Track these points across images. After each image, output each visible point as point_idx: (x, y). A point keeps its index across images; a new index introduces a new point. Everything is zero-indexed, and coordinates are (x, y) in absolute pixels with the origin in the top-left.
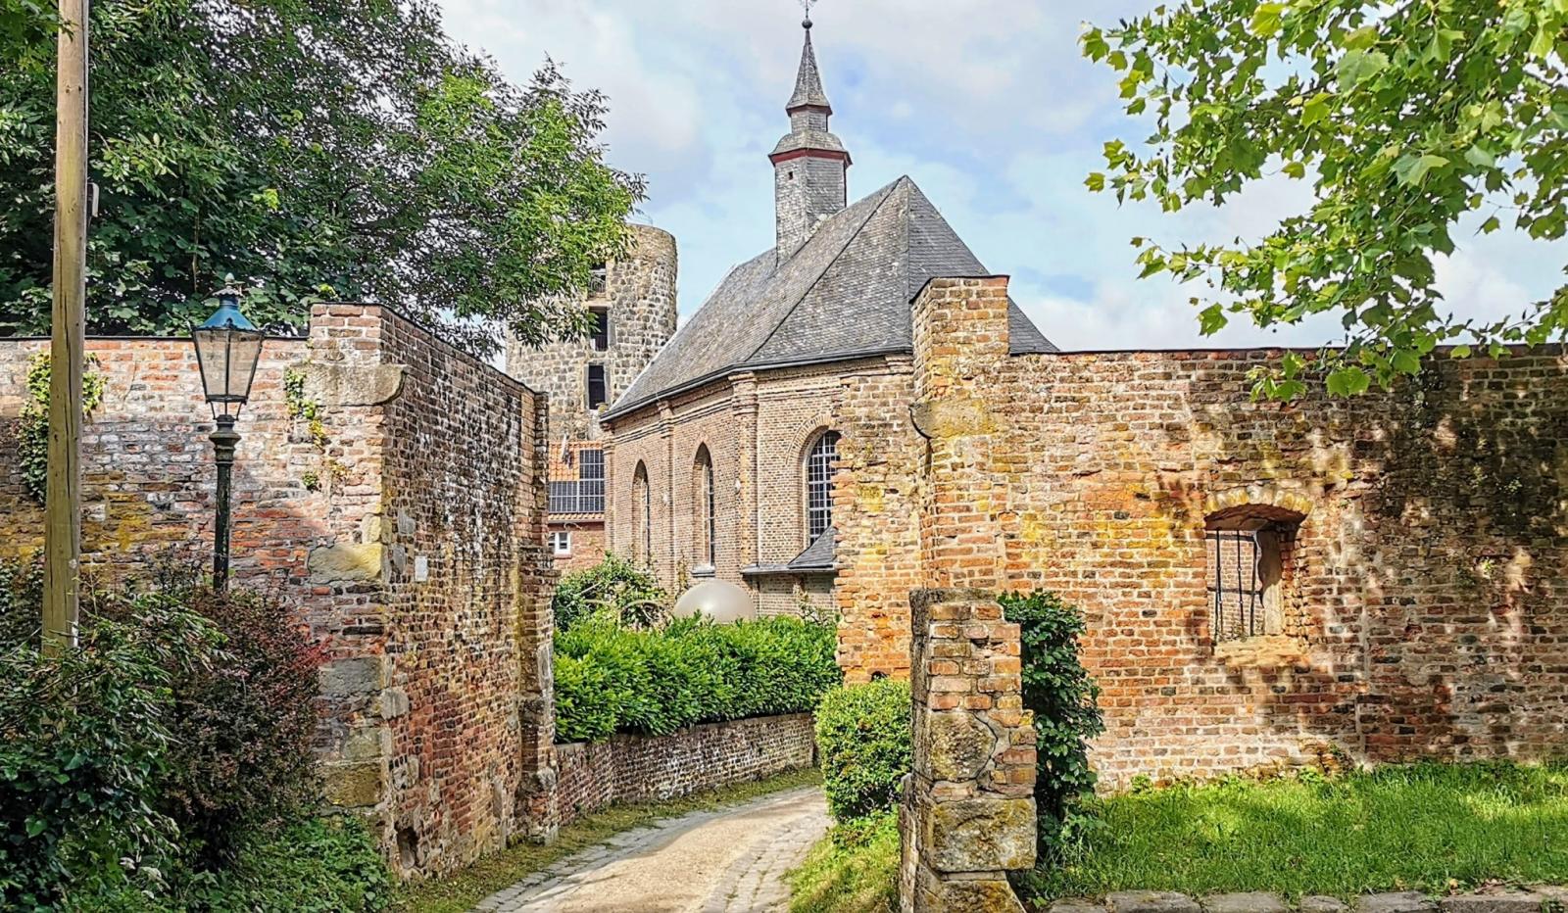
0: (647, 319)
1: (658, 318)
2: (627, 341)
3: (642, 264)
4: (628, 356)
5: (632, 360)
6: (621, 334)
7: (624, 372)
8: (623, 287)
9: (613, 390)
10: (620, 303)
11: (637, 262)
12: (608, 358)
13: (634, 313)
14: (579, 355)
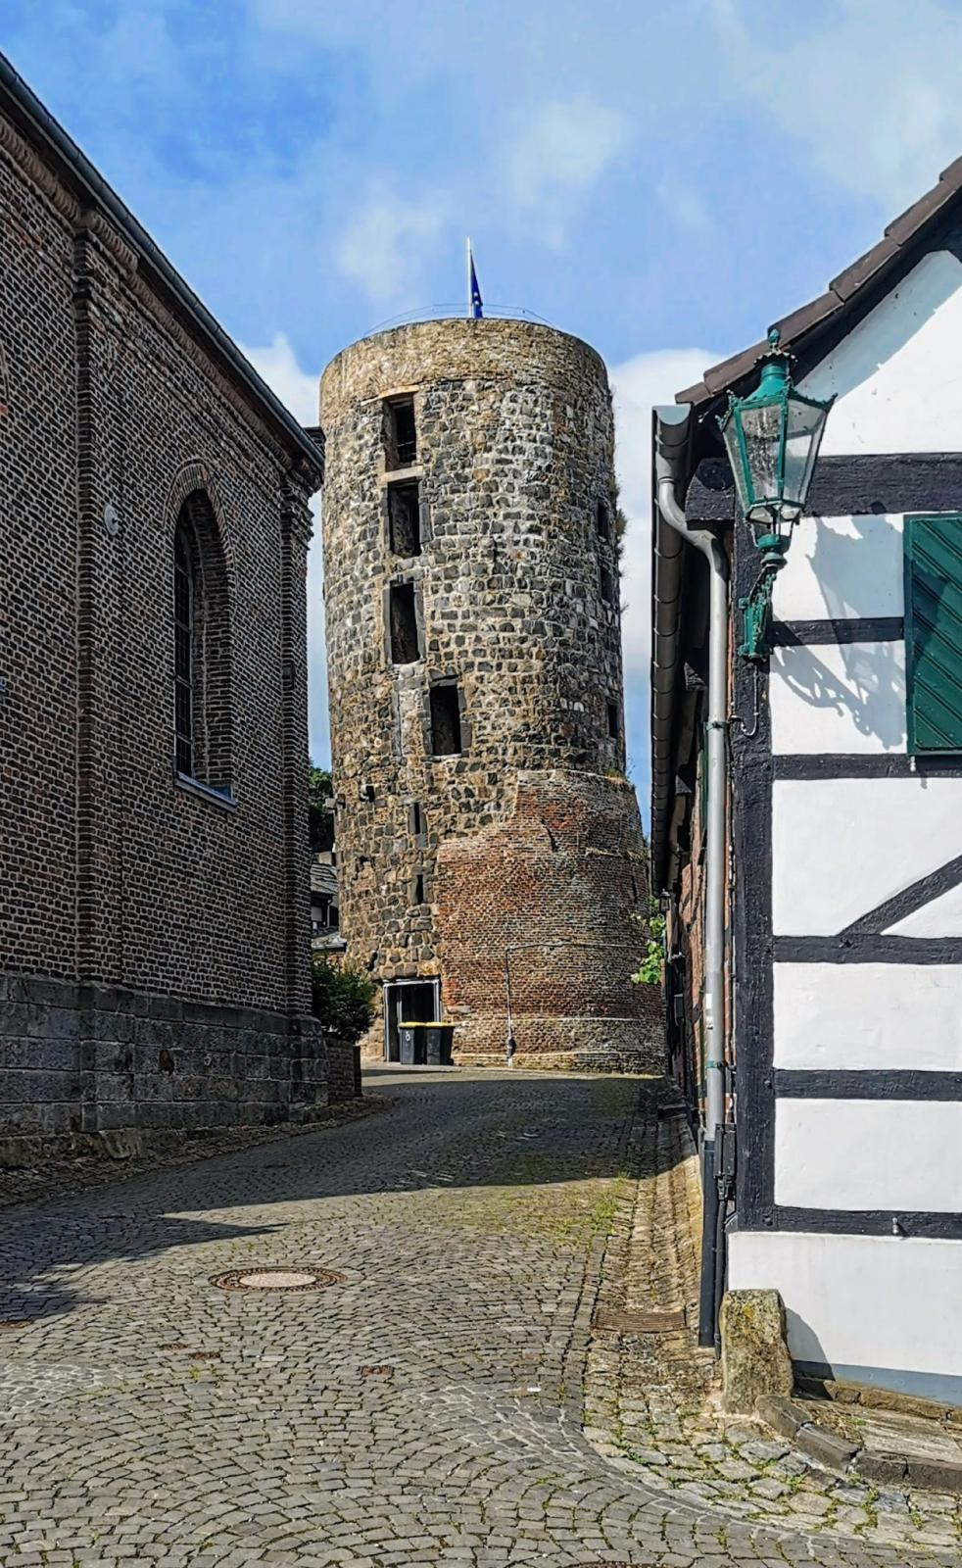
0: (492, 487)
1: (518, 483)
2: (452, 531)
3: (481, 389)
4: (453, 558)
5: (462, 565)
6: (443, 519)
7: (449, 589)
8: (443, 436)
9: (429, 624)
10: (438, 466)
11: (470, 386)
12: (422, 567)
13: (466, 480)
14: (376, 570)
